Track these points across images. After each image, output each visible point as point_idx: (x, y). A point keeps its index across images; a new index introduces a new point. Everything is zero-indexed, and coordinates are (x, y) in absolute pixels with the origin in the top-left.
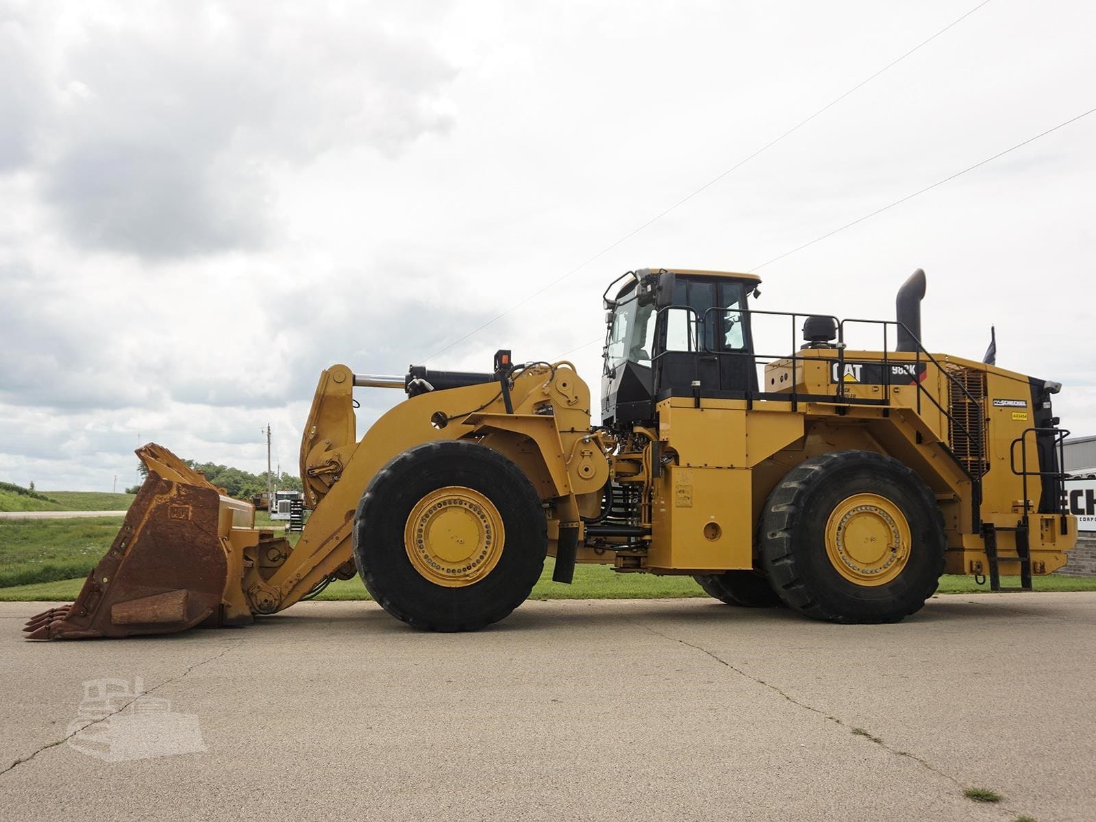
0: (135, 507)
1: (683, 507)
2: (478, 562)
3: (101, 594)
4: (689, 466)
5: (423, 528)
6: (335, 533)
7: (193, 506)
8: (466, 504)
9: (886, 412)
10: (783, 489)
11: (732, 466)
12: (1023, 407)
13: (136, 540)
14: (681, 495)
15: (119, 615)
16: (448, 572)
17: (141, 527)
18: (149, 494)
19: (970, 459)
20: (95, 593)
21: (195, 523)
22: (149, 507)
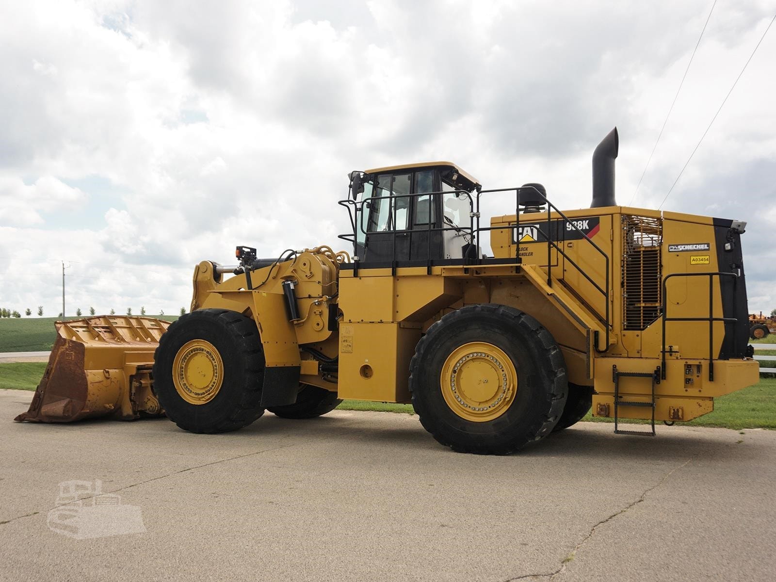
1: (345, 352)
2: (211, 388)
3: (40, 399)
4: (350, 321)
5: (183, 366)
8: (204, 351)
9: (518, 269)
11: (381, 320)
12: (705, 250)
13: (53, 370)
14: (345, 344)
15: (44, 411)
16: (195, 395)
17: (55, 363)
18: (57, 346)
19: (643, 305)
20: (37, 399)
21: (75, 362)
22: (58, 353)
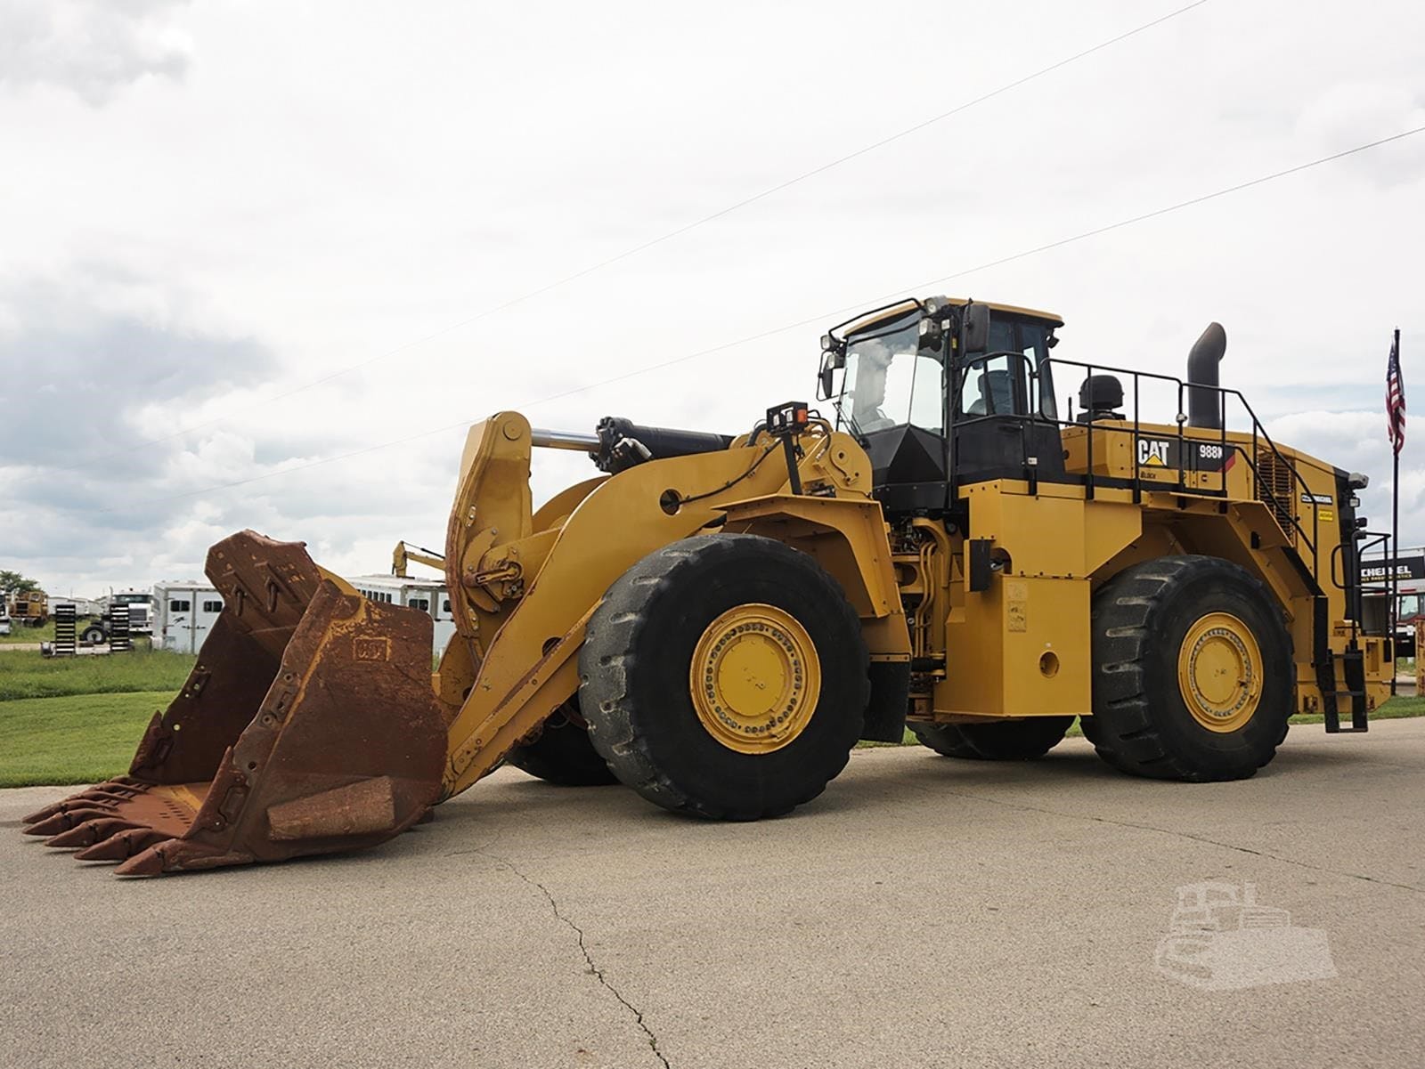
0: (301, 641)
1: (1015, 631)
2: (786, 715)
3: (247, 789)
4: (1022, 575)
6: (530, 674)
7: (393, 638)
8: (767, 630)
9: (1224, 507)
10: (1119, 606)
11: (1070, 575)
12: (1329, 504)
13: (302, 696)
14: (1015, 615)
15: (286, 825)
16: (747, 732)
17: (310, 674)
18: (322, 619)
20: (239, 789)
21: (396, 666)
22: (321, 642)
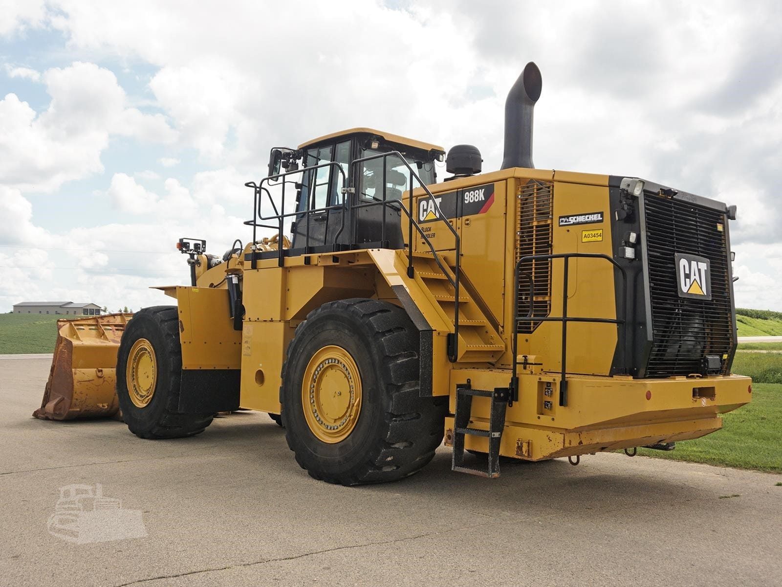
1: (247, 355)
5: (135, 366)
7: (68, 351)
11: (272, 319)
12: (598, 221)
14: (247, 345)
17: (57, 361)
21: (67, 360)
22: (58, 351)
